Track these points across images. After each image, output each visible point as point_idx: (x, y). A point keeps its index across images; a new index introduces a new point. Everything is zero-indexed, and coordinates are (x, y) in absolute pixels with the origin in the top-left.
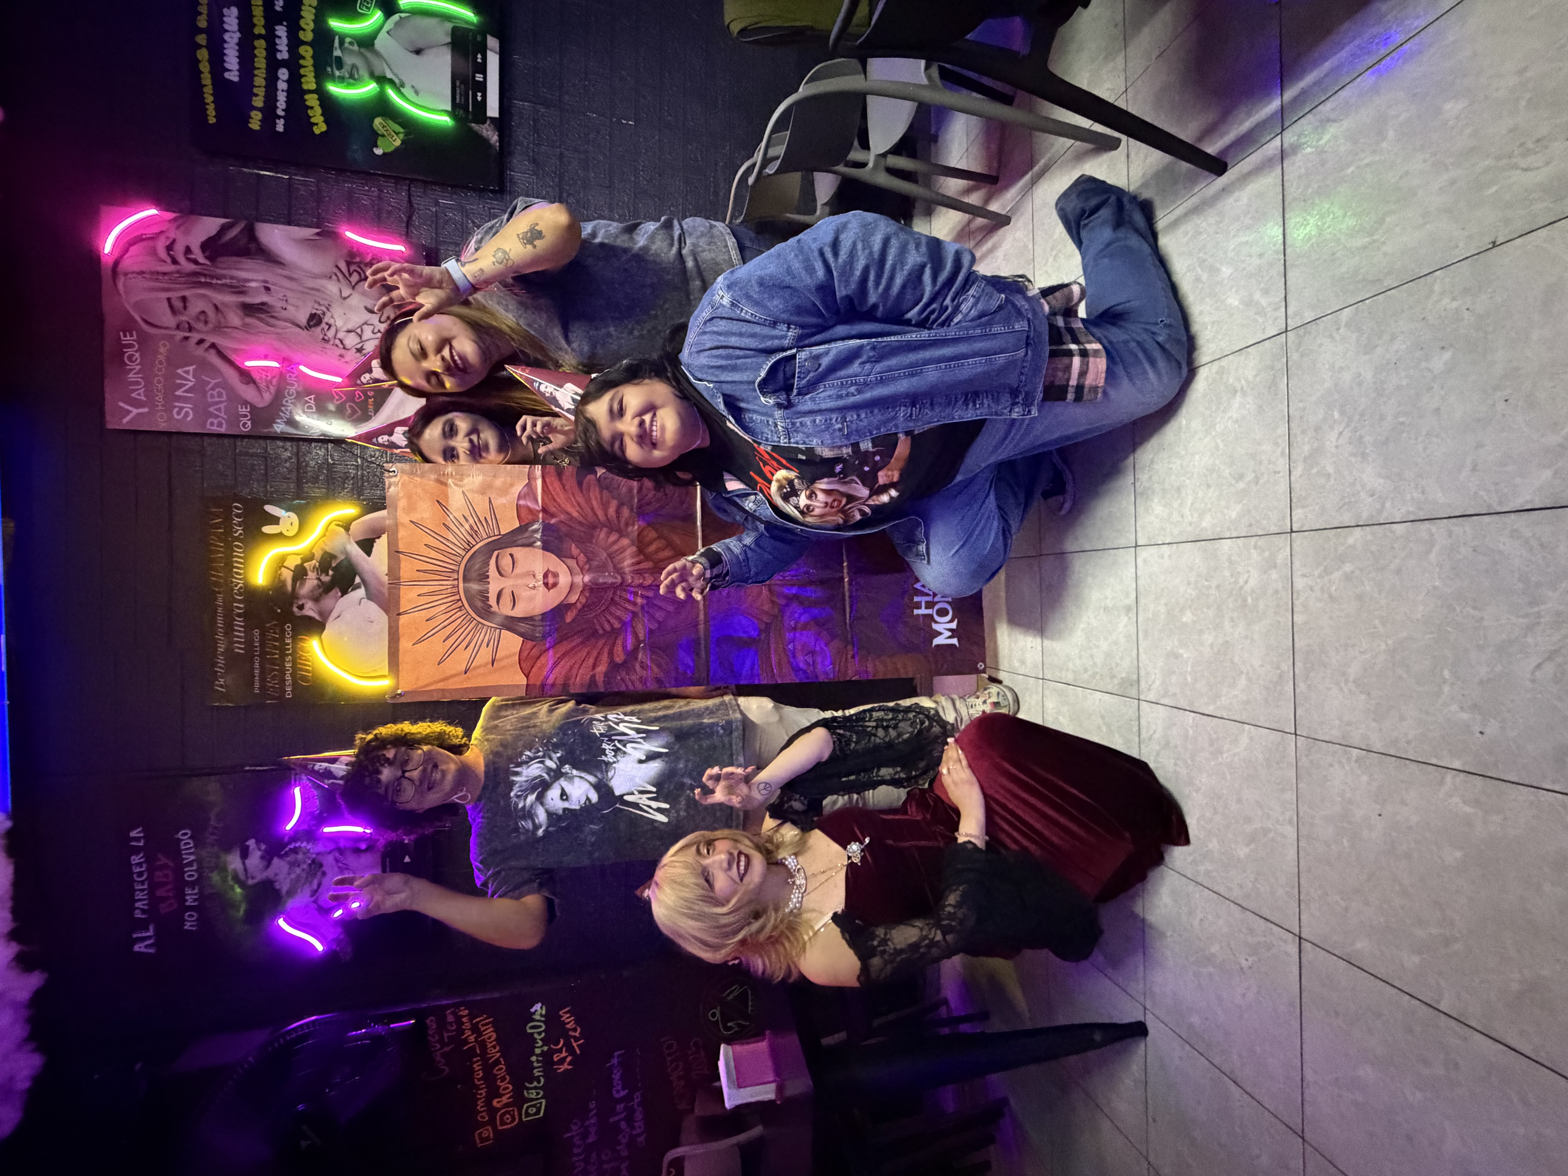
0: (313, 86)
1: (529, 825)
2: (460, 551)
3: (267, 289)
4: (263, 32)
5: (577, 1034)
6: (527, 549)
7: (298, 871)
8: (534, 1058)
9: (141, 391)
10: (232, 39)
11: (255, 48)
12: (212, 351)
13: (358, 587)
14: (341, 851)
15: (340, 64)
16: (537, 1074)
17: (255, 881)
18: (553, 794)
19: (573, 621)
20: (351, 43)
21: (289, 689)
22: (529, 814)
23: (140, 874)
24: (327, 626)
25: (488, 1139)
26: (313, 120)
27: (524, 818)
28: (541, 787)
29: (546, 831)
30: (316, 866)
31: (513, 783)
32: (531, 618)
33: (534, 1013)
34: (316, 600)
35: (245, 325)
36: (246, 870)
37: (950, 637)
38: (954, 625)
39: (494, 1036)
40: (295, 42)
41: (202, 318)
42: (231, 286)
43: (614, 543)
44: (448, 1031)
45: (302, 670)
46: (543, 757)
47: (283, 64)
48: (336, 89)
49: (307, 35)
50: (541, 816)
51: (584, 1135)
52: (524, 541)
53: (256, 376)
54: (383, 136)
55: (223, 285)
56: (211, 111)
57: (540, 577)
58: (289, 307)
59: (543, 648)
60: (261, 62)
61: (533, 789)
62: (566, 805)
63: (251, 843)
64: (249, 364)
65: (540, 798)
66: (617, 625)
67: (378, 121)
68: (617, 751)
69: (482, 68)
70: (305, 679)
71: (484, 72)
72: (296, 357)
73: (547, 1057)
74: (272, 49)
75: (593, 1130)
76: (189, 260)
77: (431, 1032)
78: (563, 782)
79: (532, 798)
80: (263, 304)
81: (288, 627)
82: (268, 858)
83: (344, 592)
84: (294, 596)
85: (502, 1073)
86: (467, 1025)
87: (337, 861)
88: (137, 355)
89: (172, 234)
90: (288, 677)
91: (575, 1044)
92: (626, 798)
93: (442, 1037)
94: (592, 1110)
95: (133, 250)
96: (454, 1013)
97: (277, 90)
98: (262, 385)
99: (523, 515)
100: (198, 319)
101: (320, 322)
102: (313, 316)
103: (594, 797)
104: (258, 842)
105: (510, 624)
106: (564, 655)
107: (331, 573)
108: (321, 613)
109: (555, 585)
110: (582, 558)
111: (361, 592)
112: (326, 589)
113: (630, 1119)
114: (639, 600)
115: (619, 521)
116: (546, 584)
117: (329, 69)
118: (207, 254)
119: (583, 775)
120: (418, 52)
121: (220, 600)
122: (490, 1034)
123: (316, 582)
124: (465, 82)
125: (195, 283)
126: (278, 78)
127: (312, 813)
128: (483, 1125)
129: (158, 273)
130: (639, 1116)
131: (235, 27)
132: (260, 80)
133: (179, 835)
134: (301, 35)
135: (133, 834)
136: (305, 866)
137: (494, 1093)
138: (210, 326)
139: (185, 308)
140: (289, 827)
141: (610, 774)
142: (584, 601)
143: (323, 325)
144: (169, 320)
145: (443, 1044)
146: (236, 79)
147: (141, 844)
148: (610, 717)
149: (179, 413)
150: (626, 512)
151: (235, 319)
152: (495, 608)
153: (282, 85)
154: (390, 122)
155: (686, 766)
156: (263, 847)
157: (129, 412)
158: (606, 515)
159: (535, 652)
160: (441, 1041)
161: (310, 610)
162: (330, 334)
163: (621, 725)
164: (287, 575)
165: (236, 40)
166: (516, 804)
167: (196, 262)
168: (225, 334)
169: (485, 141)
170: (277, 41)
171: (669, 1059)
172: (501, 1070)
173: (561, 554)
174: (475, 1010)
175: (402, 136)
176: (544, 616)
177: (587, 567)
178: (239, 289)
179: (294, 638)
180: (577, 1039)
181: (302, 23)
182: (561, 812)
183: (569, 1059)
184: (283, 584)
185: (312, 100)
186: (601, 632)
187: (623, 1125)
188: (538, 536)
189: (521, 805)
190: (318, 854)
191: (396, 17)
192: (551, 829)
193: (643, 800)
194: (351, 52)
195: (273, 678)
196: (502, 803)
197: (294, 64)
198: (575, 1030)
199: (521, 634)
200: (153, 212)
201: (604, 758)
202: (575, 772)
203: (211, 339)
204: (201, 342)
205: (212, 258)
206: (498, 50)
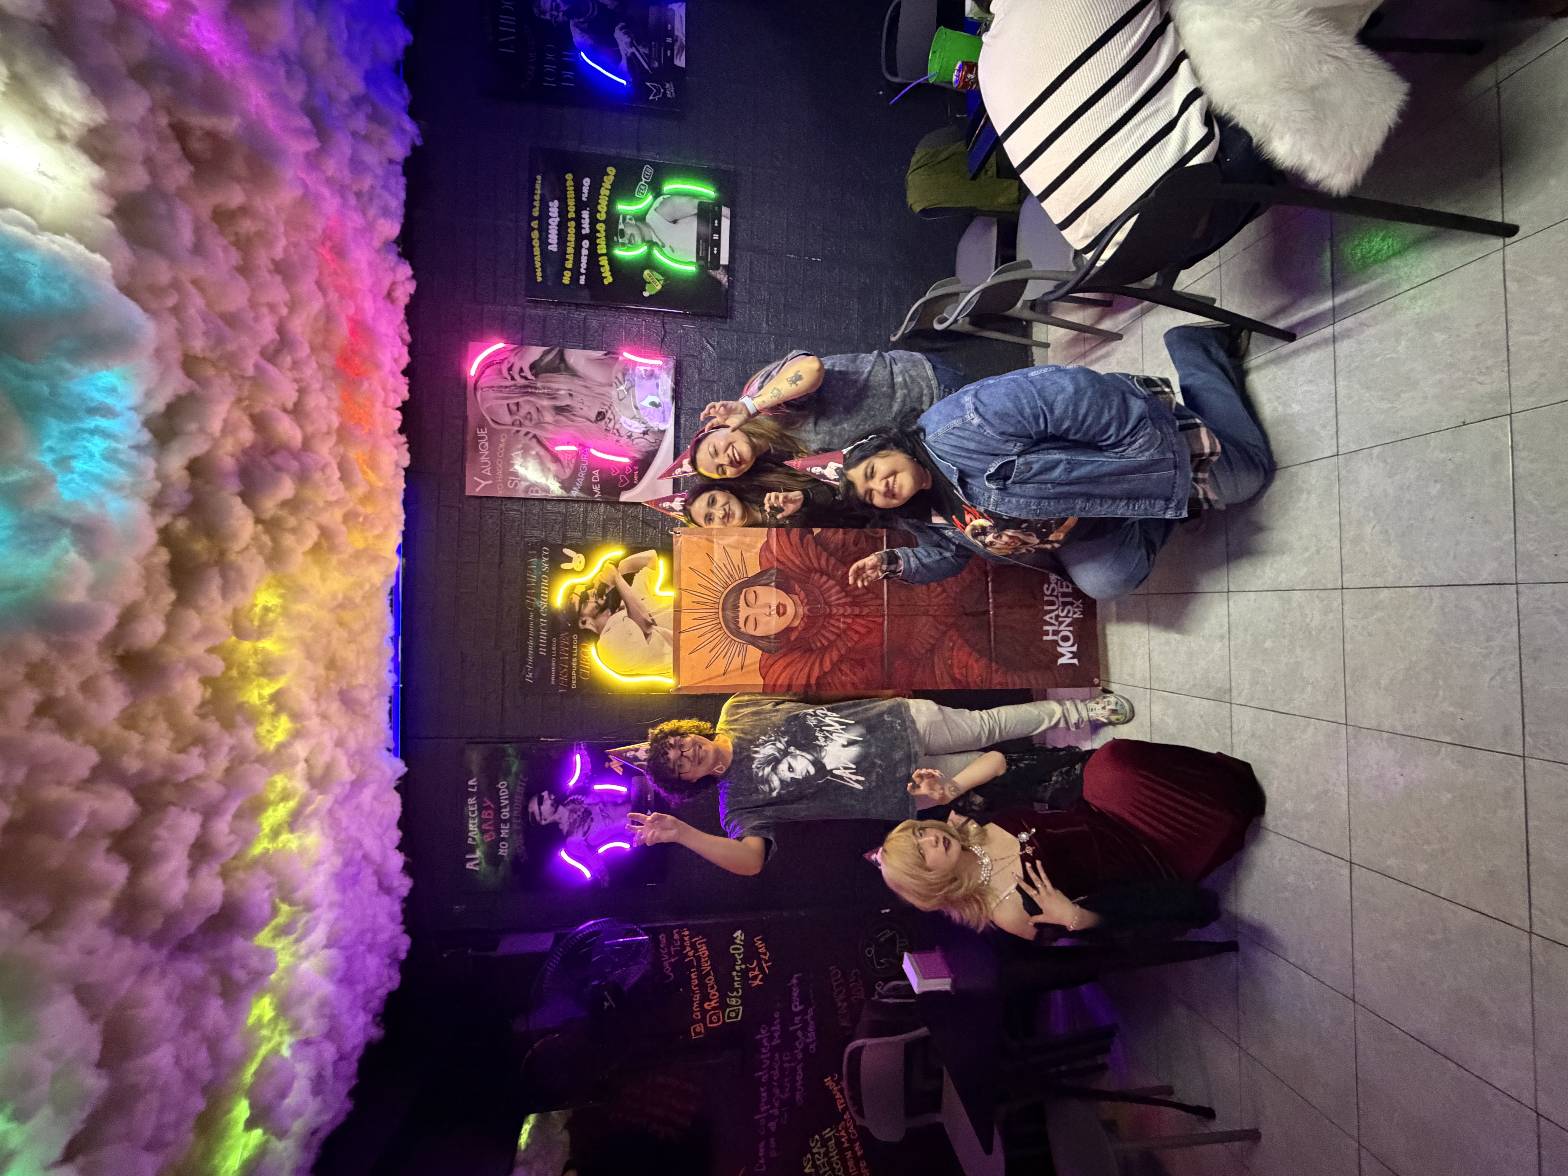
0: (604, 251)
1: (766, 788)
2: (721, 589)
3: (571, 395)
4: (574, 216)
5: (767, 957)
6: (765, 588)
7: (575, 816)
8: (734, 973)
9: (488, 469)
10: (554, 222)
11: (568, 227)
12: (534, 440)
13: (622, 608)
14: (605, 804)
15: (622, 234)
16: (737, 986)
17: (547, 822)
18: (783, 767)
19: (795, 640)
20: (630, 219)
21: (574, 682)
22: (767, 781)
23: (473, 812)
24: (601, 636)
25: (700, 1033)
26: (604, 275)
27: (763, 783)
28: (774, 762)
29: (778, 793)
30: (587, 813)
31: (754, 759)
32: (767, 637)
33: (736, 938)
34: (594, 617)
35: (557, 421)
36: (541, 814)
37: (1071, 658)
38: (1074, 649)
39: (707, 953)
40: (594, 221)
41: (529, 417)
42: (548, 394)
43: (825, 583)
44: (675, 947)
45: (582, 668)
46: (775, 740)
47: (586, 237)
48: (620, 253)
49: (602, 216)
50: (776, 783)
51: (771, 1038)
52: (763, 582)
53: (561, 457)
54: (649, 283)
55: (543, 393)
56: (539, 273)
57: (774, 607)
58: (585, 408)
59: (776, 658)
60: (571, 237)
61: (768, 763)
62: (792, 775)
63: (545, 794)
64: (559, 448)
65: (774, 770)
66: (825, 643)
67: (646, 273)
68: (826, 737)
69: (718, 231)
70: (585, 675)
71: (719, 233)
72: (588, 442)
73: (744, 973)
74: (579, 227)
75: (776, 1035)
76: (522, 377)
77: (662, 946)
78: (789, 759)
79: (768, 770)
80: (567, 406)
81: (575, 637)
82: (556, 804)
83: (613, 612)
84: (580, 614)
85: (712, 983)
86: (687, 943)
87: (601, 810)
88: (487, 444)
89: (512, 360)
90: (574, 673)
91: (764, 965)
92: (834, 772)
93: (670, 951)
94: (776, 1019)
95: (488, 371)
96: (679, 933)
97: (581, 255)
98: (565, 463)
99: (763, 563)
100: (525, 418)
101: (604, 418)
102: (600, 413)
103: (812, 771)
104: (549, 794)
105: (753, 640)
106: (788, 665)
107: (605, 598)
108: (597, 628)
109: (784, 614)
110: (802, 595)
111: (624, 612)
112: (601, 609)
113: (804, 1029)
114: (842, 625)
115: (828, 567)
116: (778, 613)
117: (615, 238)
118: (534, 372)
119: (804, 754)
120: (675, 222)
121: (532, 616)
122: (704, 951)
123: (594, 604)
124: (706, 241)
125: (525, 393)
126: (582, 247)
127: (586, 774)
128: (696, 1022)
129: (502, 387)
130: (811, 1028)
131: (556, 215)
132: (570, 250)
133: (499, 786)
134: (598, 216)
135: (470, 783)
136: (579, 813)
137: (705, 998)
138: (533, 422)
139: (518, 410)
140: (572, 783)
141: (823, 754)
142: (803, 624)
143: (606, 420)
144: (508, 419)
145: (671, 956)
146: (555, 250)
147: (475, 790)
148: (818, 712)
149: (511, 484)
150: (833, 561)
151: (549, 417)
152: (743, 630)
153: (585, 252)
154: (655, 273)
155: (877, 750)
156: (553, 797)
157: (480, 484)
158: (819, 564)
159: (770, 662)
160: (669, 953)
161: (590, 625)
162: (611, 425)
163: (827, 718)
164: (576, 599)
165: (556, 223)
166: (757, 773)
167: (526, 378)
168: (543, 429)
169: (719, 282)
170: (583, 221)
171: (834, 984)
172: (711, 981)
173: (788, 591)
174: (695, 931)
175: (662, 282)
176: (778, 636)
177: (806, 601)
178: (552, 396)
179: (578, 644)
180: (766, 962)
181: (599, 207)
182: (789, 780)
183: (761, 976)
184: (572, 605)
185: (604, 261)
186: (814, 648)
187: (799, 1034)
188: (774, 578)
189: (760, 774)
190: (589, 804)
191: (661, 199)
192: (783, 792)
193: (846, 774)
194: (631, 225)
195: (564, 674)
196: (746, 772)
197: (592, 237)
198: (765, 954)
199: (760, 648)
200: (501, 345)
201: (817, 742)
202: (798, 752)
203: (534, 431)
204: (527, 433)
205: (536, 375)
206: (729, 216)
